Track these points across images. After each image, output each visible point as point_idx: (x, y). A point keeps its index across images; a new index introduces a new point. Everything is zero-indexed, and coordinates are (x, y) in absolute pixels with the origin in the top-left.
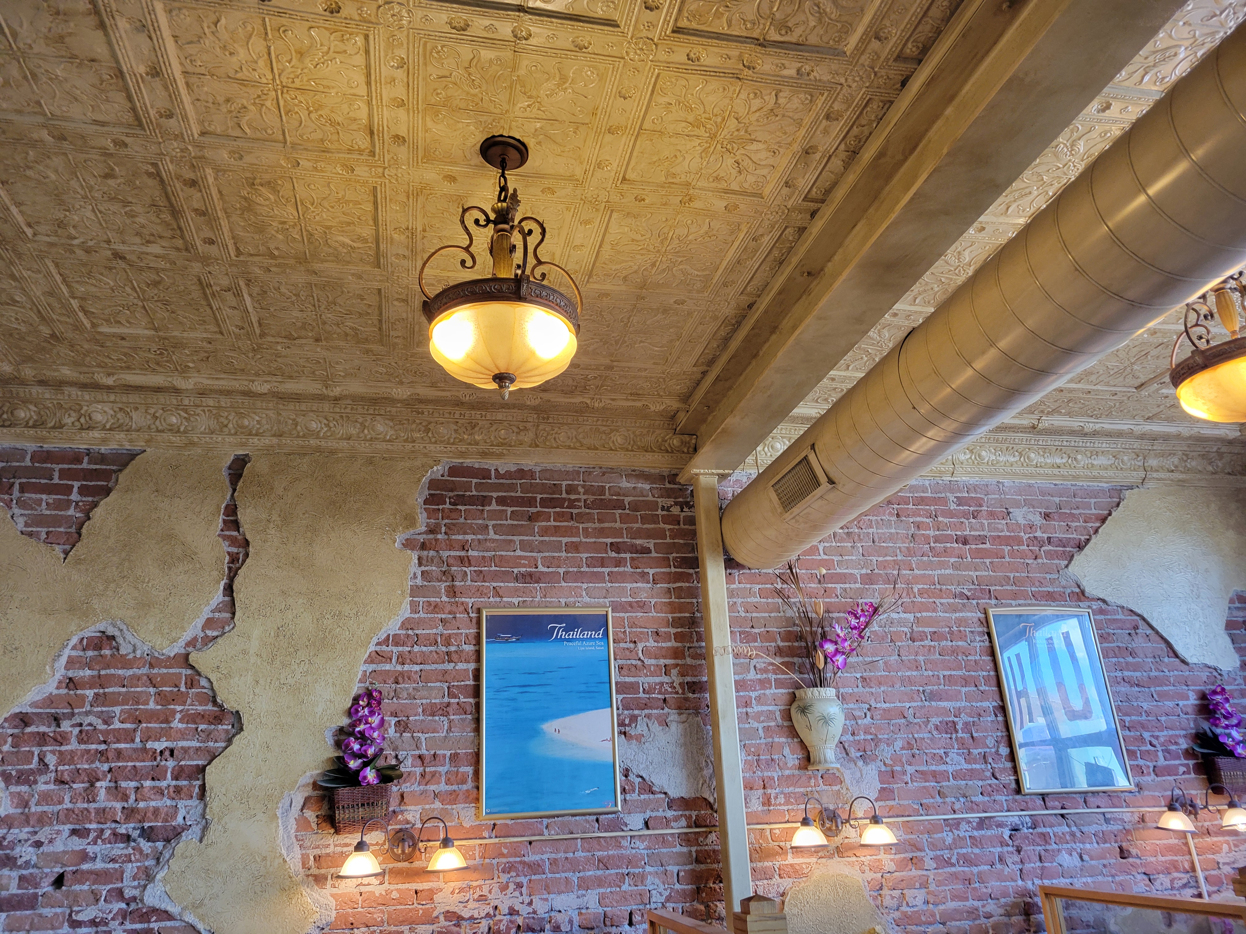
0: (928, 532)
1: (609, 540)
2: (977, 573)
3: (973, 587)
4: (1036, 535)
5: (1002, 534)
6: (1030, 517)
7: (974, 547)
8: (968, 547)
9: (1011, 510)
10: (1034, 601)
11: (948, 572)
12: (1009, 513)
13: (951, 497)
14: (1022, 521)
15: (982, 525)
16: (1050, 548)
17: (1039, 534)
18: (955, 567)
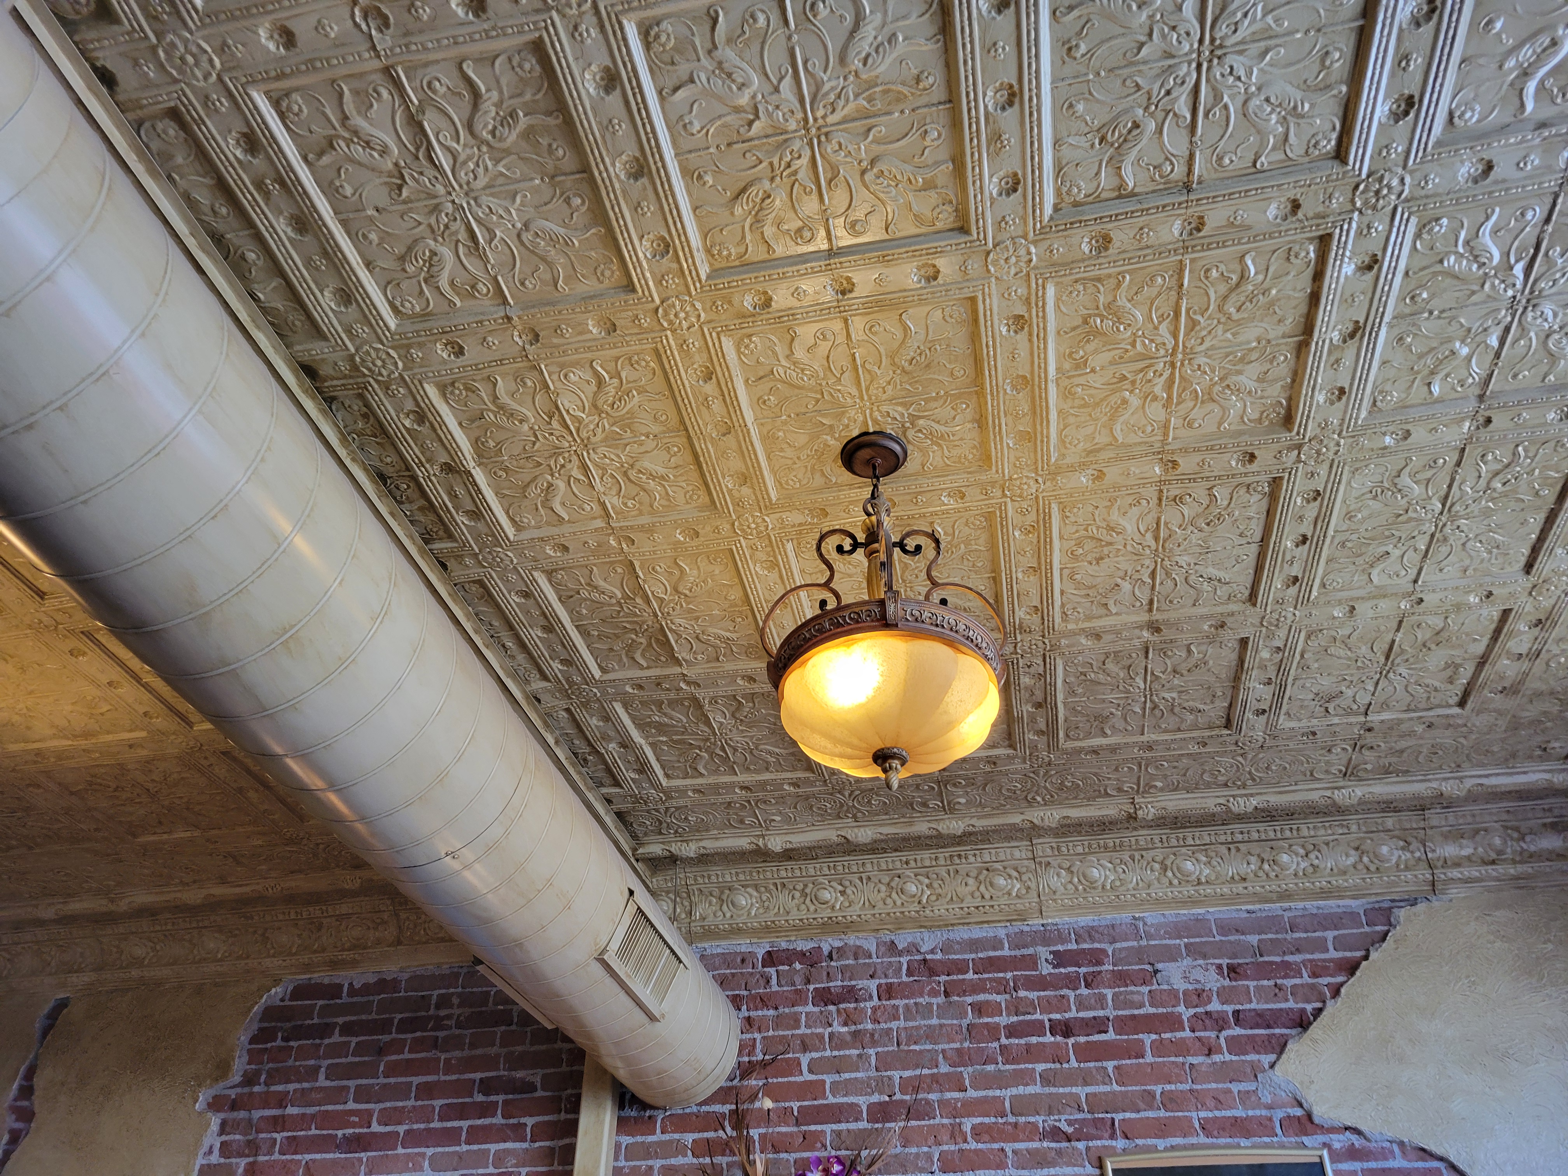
0: (997, 1019)
1: (478, 1076)
2: (1089, 1089)
3: (1080, 1116)
4: (1209, 1008)
5: (1141, 1011)
6: (1197, 974)
7: (1082, 1039)
8: (1071, 1041)
9: (1159, 966)
10: (1203, 1139)
11: (1031, 1090)
12: (1156, 972)
13: (1043, 952)
14: (1181, 986)
15: (1102, 998)
16: (1238, 1031)
17: (1215, 1006)
18: (1047, 1079)
